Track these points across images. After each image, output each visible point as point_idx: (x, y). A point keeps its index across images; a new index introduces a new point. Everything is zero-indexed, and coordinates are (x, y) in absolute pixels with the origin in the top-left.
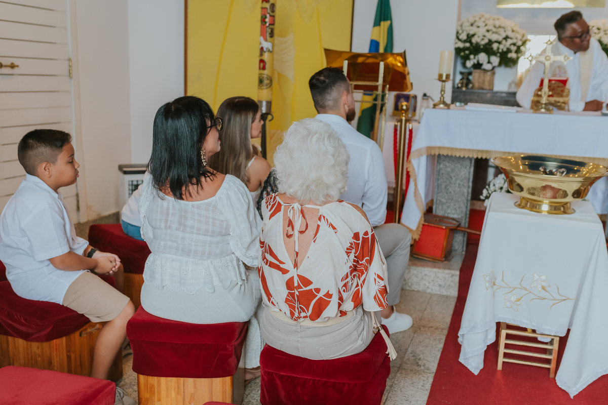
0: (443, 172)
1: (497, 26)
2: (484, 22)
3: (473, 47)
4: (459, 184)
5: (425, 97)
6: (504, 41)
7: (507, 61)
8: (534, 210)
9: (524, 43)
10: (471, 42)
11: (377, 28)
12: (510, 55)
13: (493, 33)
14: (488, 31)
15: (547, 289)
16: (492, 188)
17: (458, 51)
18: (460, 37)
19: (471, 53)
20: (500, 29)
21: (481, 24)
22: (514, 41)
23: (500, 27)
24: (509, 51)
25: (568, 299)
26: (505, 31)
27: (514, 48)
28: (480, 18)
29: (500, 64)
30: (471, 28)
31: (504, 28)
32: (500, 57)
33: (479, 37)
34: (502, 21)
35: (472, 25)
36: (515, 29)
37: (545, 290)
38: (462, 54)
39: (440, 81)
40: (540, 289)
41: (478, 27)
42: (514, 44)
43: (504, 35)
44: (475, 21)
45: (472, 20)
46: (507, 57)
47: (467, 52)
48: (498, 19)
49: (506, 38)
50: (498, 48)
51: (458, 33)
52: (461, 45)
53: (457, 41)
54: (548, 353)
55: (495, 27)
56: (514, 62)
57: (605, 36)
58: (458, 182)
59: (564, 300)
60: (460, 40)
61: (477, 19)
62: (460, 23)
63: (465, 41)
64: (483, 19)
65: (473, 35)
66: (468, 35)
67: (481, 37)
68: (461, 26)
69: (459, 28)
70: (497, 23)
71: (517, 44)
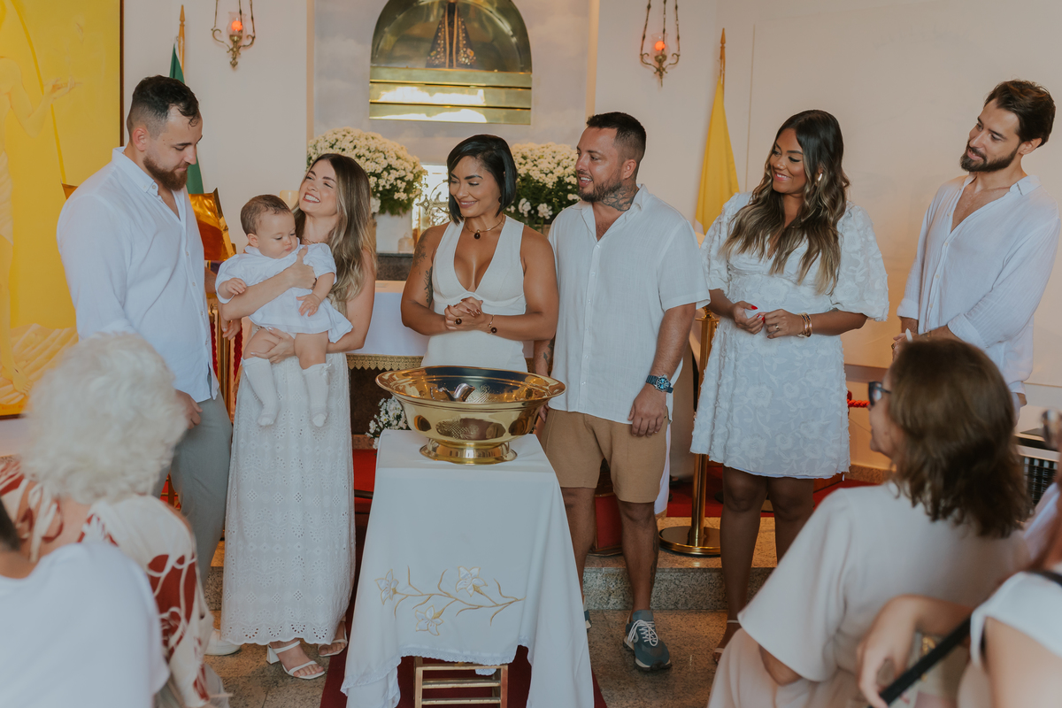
1: (373, 149)
2: (351, 142)
6: (385, 173)
7: (393, 204)
8: (452, 459)
9: (417, 177)
12: (396, 196)
13: (367, 160)
15: (483, 589)
16: (384, 418)
20: (377, 154)
22: (403, 173)
23: (377, 151)
24: (394, 189)
25: (517, 600)
26: (385, 158)
27: (402, 185)
29: (382, 210)
31: (383, 152)
32: (380, 198)
34: (381, 141)
35: (332, 147)
36: (401, 154)
37: (478, 592)
40: (471, 592)
43: (384, 164)
44: (337, 140)
45: (332, 139)
46: (393, 198)
48: (373, 138)
49: (389, 168)
50: (377, 185)
51: (310, 158)
54: (493, 694)
55: (369, 150)
56: (405, 207)
57: (535, 168)
59: (510, 603)
61: (339, 136)
62: (313, 142)
64: (349, 138)
69: (312, 151)
70: (373, 145)
71: (406, 179)
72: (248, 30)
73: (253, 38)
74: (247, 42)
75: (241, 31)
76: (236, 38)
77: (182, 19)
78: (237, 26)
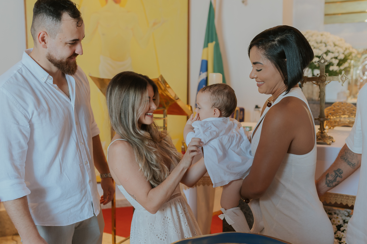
1: (319, 41)
5: (257, 109)
6: (324, 56)
7: (330, 73)
9: (347, 56)
11: (206, 49)
12: (331, 68)
20: (320, 45)
22: (336, 55)
23: (321, 42)
24: (331, 64)
26: (326, 46)
27: (336, 62)
31: (325, 43)
36: (337, 43)
42: (336, 58)
43: (324, 50)
46: (329, 70)
49: (327, 53)
70: (319, 39)
71: (339, 58)
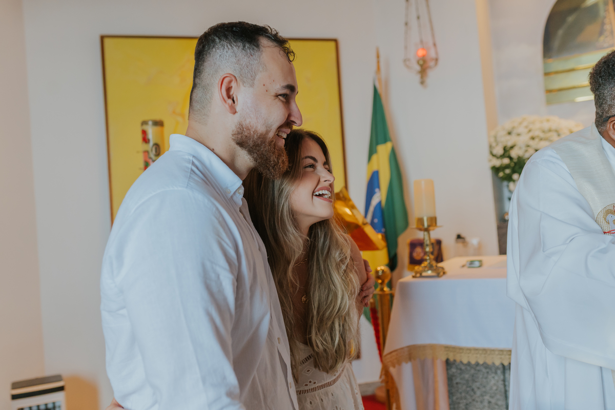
0: (458, 380)
1: (546, 129)
2: (526, 127)
3: (515, 164)
4: (490, 402)
5: (460, 240)
10: (511, 158)
13: (541, 139)
14: (533, 138)
17: (496, 170)
18: (495, 152)
19: (514, 171)
20: (551, 134)
21: (521, 130)
23: (550, 130)
26: (559, 135)
28: (520, 123)
30: (508, 137)
31: (557, 131)
33: (520, 148)
35: (509, 133)
38: (501, 174)
39: (420, 230)
41: (519, 135)
44: (513, 128)
45: (508, 125)
47: (508, 171)
48: (548, 121)
51: (491, 147)
52: (497, 163)
53: (491, 157)
55: (544, 132)
58: (487, 398)
60: (494, 155)
61: (517, 124)
62: (493, 133)
63: (502, 156)
64: (525, 124)
65: (512, 147)
66: (505, 149)
67: (524, 149)
68: (495, 137)
69: (492, 140)
70: (546, 126)
72: (432, 54)
73: (437, 60)
74: (432, 64)
75: (424, 56)
76: (421, 62)
77: (378, 57)
78: (421, 53)
